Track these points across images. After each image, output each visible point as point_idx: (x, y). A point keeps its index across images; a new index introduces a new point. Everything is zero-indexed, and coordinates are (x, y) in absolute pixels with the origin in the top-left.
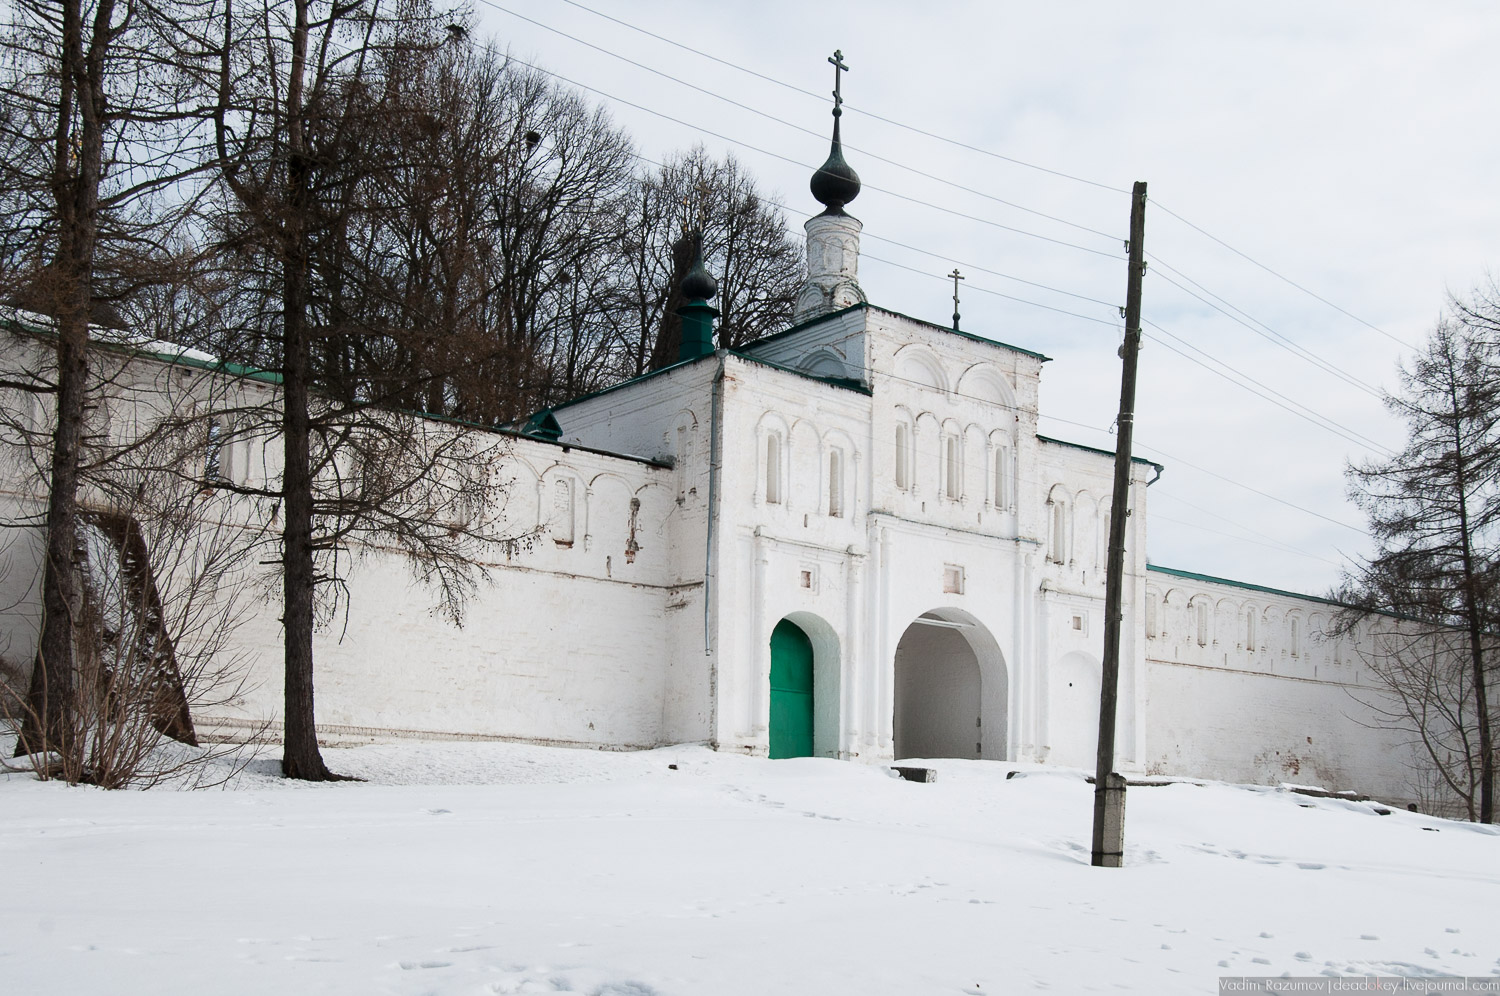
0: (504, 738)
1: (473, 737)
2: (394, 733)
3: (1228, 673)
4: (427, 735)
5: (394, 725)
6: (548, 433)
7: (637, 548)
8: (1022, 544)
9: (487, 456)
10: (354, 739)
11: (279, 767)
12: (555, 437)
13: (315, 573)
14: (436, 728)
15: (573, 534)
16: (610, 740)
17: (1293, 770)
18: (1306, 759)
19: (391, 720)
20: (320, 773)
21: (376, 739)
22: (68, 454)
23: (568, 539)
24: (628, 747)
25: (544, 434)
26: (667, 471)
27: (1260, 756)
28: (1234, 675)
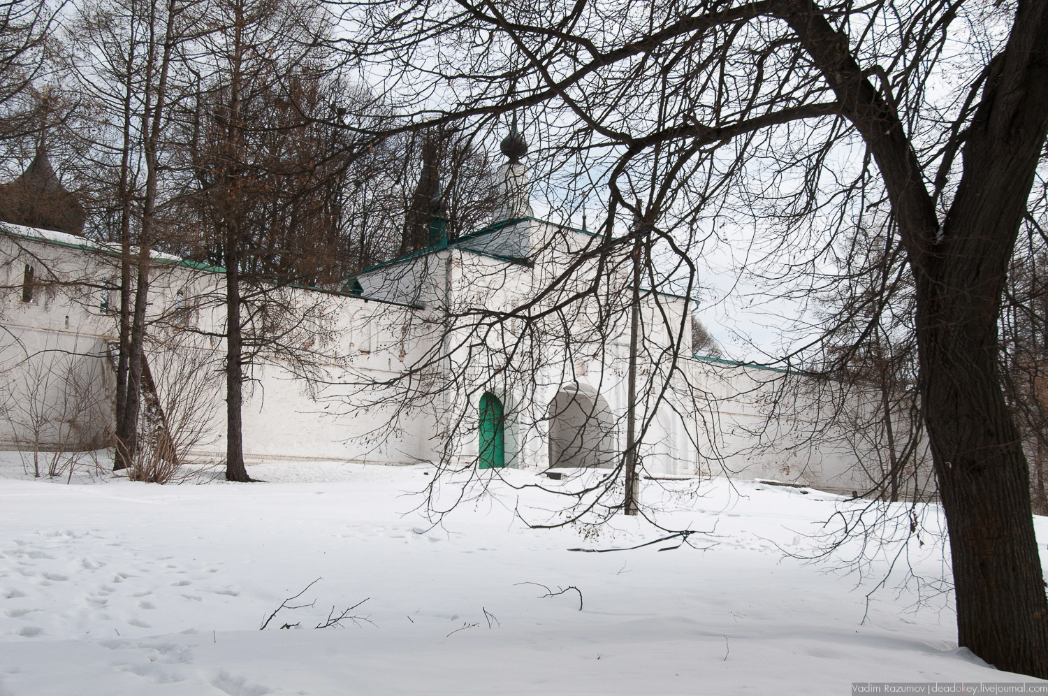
0: (333, 459)
1: (316, 459)
2: (274, 457)
3: (745, 417)
4: (291, 458)
5: (274, 453)
6: (355, 291)
7: (405, 354)
8: (620, 347)
9: (330, 315)
10: (253, 461)
11: (224, 475)
12: (359, 293)
13: (243, 376)
14: (296, 454)
15: (370, 347)
16: (390, 460)
17: (786, 472)
18: (793, 466)
19: (272, 450)
20: (244, 478)
21: (265, 461)
22: (140, 327)
23: (367, 350)
24: (401, 463)
25: (354, 292)
26: (421, 311)
27: (766, 465)
28: (749, 417)
